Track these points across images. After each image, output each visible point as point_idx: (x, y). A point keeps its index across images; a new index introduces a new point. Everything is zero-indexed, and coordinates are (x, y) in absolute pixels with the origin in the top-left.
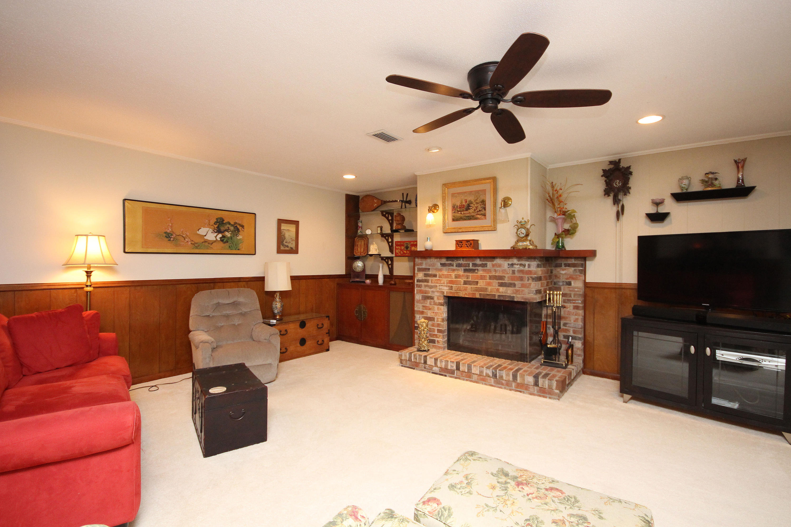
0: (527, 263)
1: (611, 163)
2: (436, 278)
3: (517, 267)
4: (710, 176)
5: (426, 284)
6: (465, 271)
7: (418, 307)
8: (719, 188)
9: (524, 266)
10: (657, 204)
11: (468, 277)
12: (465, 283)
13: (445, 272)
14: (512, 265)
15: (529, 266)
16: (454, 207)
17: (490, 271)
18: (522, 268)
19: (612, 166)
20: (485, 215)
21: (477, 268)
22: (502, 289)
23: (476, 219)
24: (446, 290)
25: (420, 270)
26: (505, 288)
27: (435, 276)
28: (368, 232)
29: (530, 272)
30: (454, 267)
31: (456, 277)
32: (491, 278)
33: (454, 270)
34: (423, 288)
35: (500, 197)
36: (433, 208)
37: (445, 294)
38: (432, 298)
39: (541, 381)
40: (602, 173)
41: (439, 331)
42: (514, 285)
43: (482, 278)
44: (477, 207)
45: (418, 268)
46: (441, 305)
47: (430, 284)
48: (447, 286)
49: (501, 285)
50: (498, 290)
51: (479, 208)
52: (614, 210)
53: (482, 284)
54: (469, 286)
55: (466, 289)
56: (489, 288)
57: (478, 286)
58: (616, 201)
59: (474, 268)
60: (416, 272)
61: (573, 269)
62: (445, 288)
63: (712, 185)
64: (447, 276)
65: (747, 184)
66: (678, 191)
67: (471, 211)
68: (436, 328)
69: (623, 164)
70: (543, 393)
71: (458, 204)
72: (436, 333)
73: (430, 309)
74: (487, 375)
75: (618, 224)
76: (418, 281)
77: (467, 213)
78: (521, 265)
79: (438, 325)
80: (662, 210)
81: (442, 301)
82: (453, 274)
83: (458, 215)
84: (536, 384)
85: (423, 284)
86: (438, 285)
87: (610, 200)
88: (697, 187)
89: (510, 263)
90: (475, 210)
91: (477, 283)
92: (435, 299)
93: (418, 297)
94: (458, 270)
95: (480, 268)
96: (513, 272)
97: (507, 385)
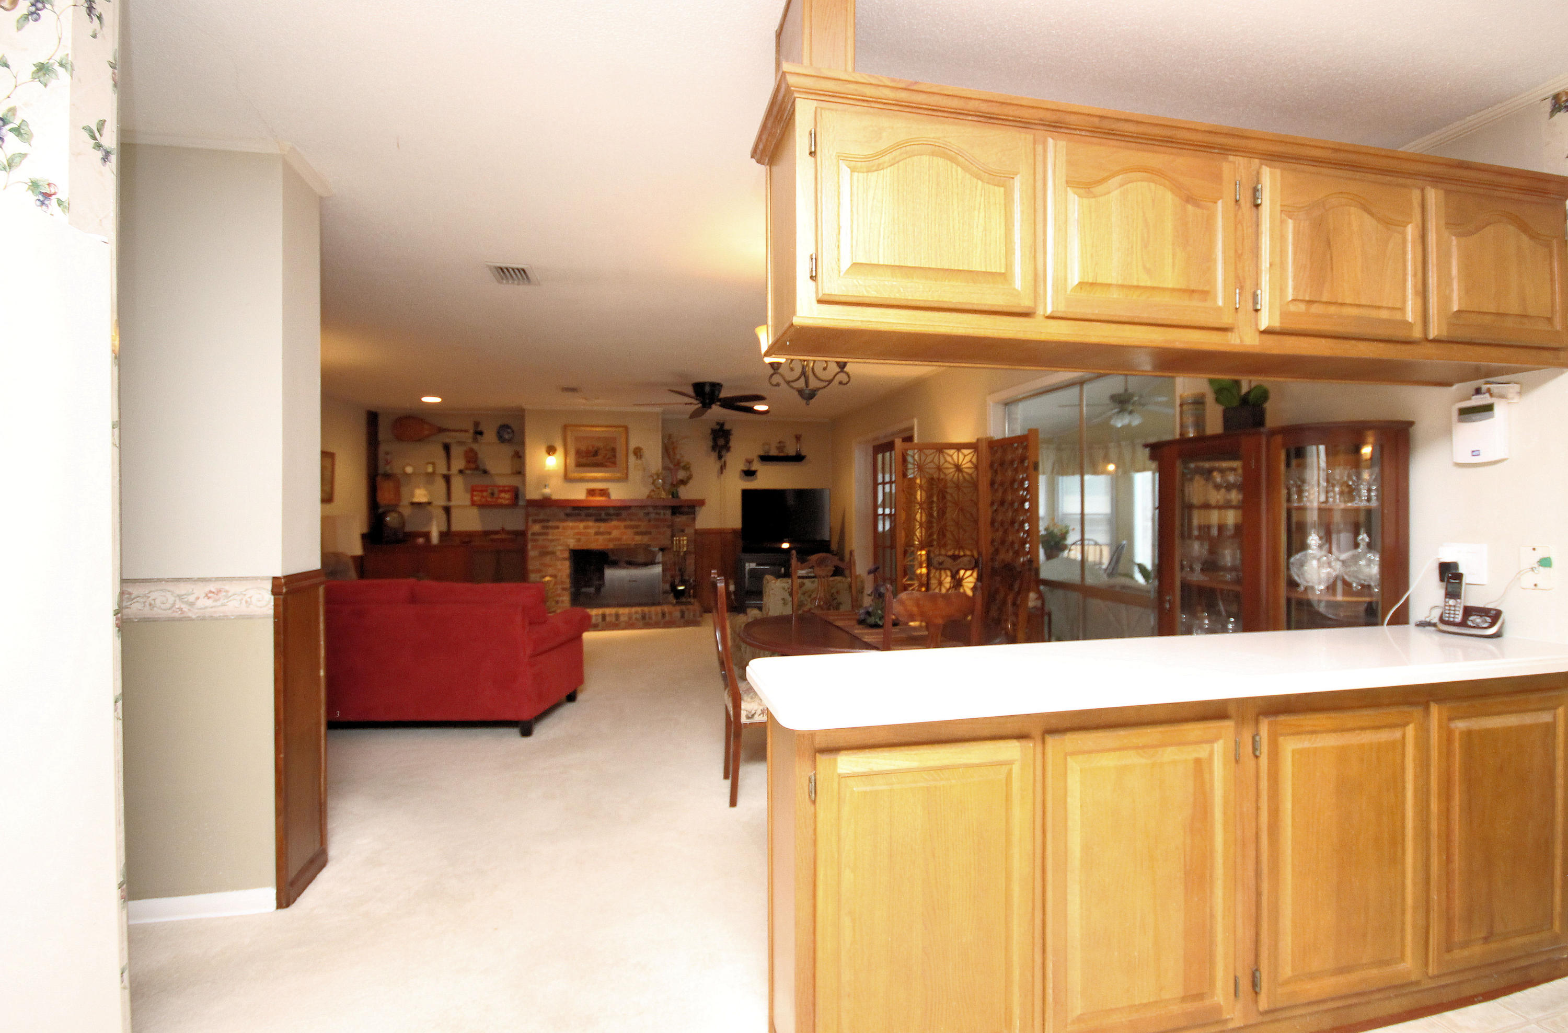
0: (662, 512)
1: (718, 424)
2: (559, 530)
3: (653, 516)
4: (782, 445)
5: (545, 537)
6: (597, 520)
7: (533, 565)
8: (785, 455)
9: (659, 514)
10: (749, 462)
11: (599, 527)
12: (597, 534)
13: (571, 524)
14: (648, 514)
15: (664, 514)
16: (578, 453)
17: (625, 520)
18: (657, 516)
19: (718, 427)
20: (614, 463)
21: (609, 517)
22: (638, 538)
23: (606, 466)
24: (572, 543)
25: (535, 521)
26: (641, 536)
27: (557, 527)
28: (409, 470)
29: (665, 520)
30: (583, 517)
31: (585, 528)
32: (626, 527)
33: (582, 521)
34: (540, 543)
35: (632, 446)
36: (551, 450)
37: (571, 547)
38: (553, 553)
39: (686, 613)
40: (709, 431)
41: (563, 589)
42: (650, 533)
43: (617, 528)
44: (606, 455)
45: (532, 520)
46: (565, 559)
47: (550, 537)
48: (573, 539)
49: (638, 533)
50: (633, 539)
51: (609, 456)
52: (718, 466)
53: (615, 533)
54: (601, 538)
55: (597, 540)
56: (624, 537)
57: (612, 536)
58: (720, 457)
59: (606, 517)
60: (530, 523)
61: (686, 516)
62: (572, 540)
63: (782, 451)
64: (572, 528)
65: (803, 454)
66: (762, 453)
67: (600, 457)
68: (559, 587)
69: (727, 427)
70: (688, 623)
71: (584, 448)
72: (559, 592)
73: (550, 566)
74: (637, 619)
75: (722, 476)
76: (533, 534)
77: (594, 460)
78: (657, 513)
79: (562, 583)
80: (753, 468)
81: (567, 555)
82: (582, 525)
83: (584, 460)
84: (683, 616)
85: (541, 538)
86: (562, 538)
87: (714, 455)
88: (774, 452)
89: (646, 511)
90: (604, 457)
91: (610, 533)
92: (558, 553)
93: (532, 553)
94: (588, 521)
95: (614, 517)
96: (649, 521)
97: (656, 625)
